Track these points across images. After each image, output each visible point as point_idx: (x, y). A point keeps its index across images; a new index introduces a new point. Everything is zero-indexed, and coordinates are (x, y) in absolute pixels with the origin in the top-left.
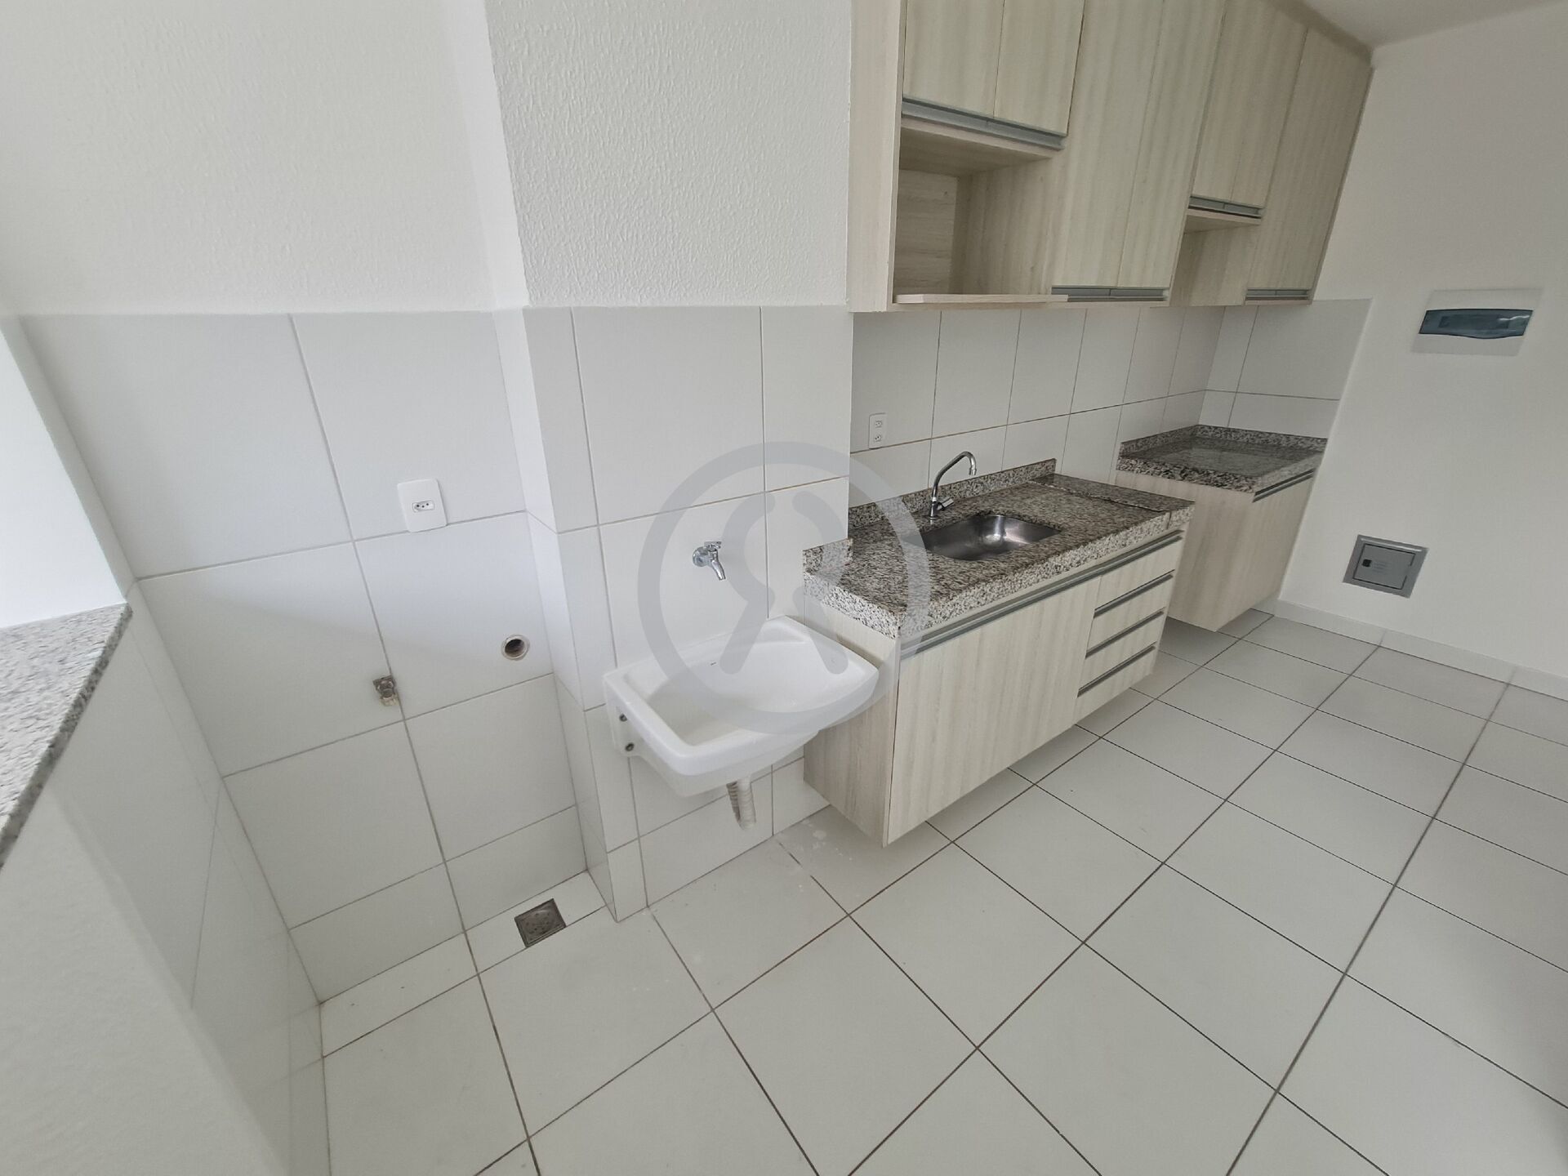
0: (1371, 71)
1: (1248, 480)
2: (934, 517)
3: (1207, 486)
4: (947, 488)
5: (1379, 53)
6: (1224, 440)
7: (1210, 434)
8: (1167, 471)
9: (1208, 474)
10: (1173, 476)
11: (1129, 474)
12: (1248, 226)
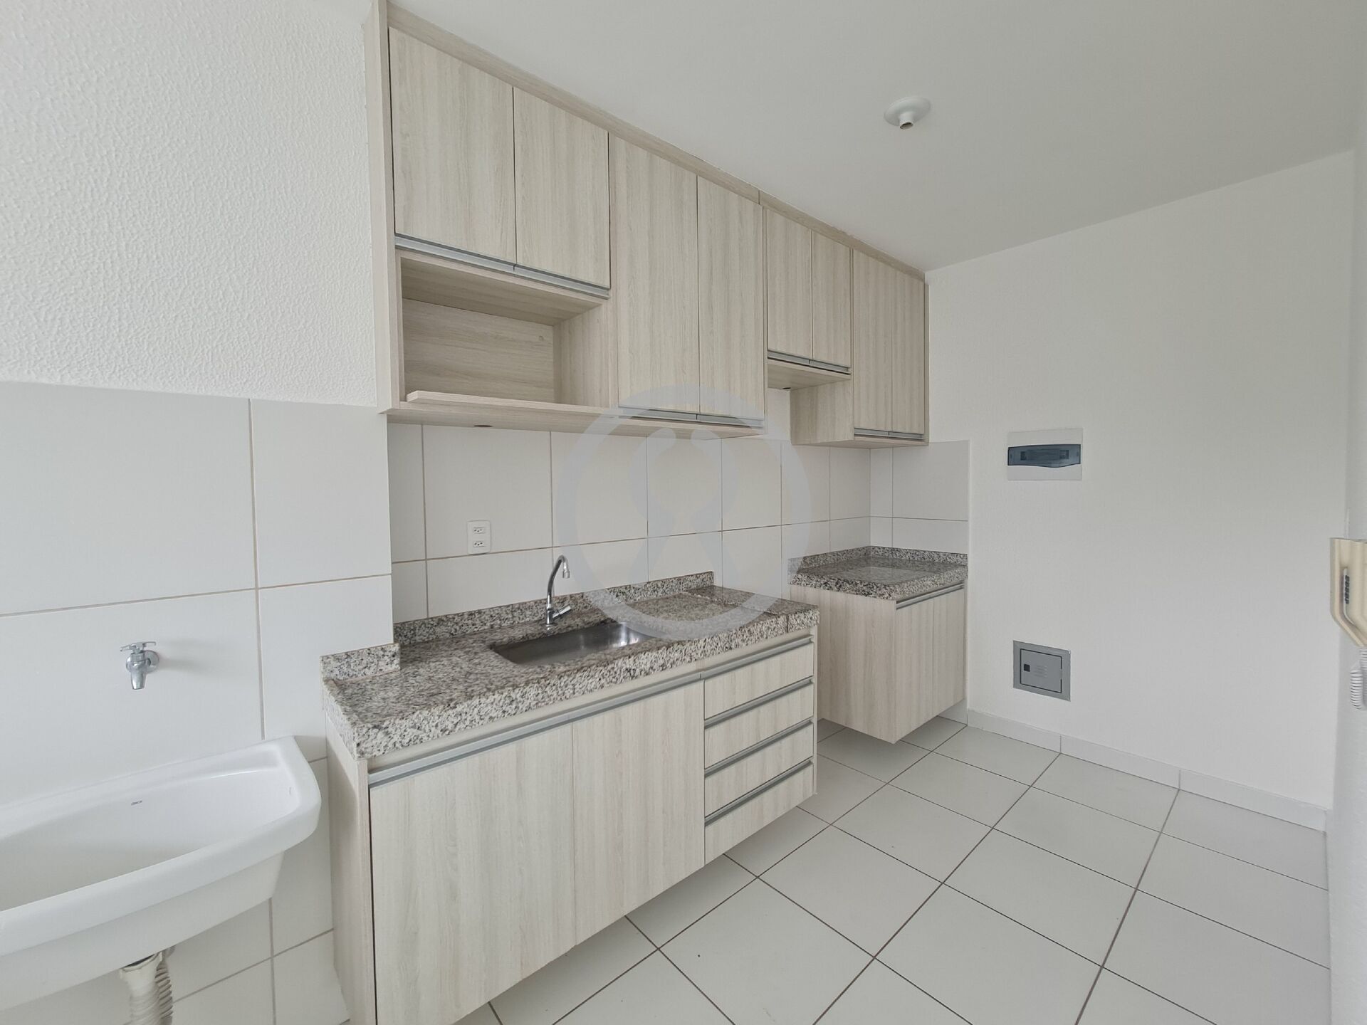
0: (925, 287)
1: (887, 588)
2: (550, 624)
3: (858, 596)
4: (577, 596)
5: (929, 276)
6: (891, 558)
7: (880, 553)
8: (825, 583)
9: (856, 584)
10: (831, 587)
11: (799, 587)
12: (844, 380)
